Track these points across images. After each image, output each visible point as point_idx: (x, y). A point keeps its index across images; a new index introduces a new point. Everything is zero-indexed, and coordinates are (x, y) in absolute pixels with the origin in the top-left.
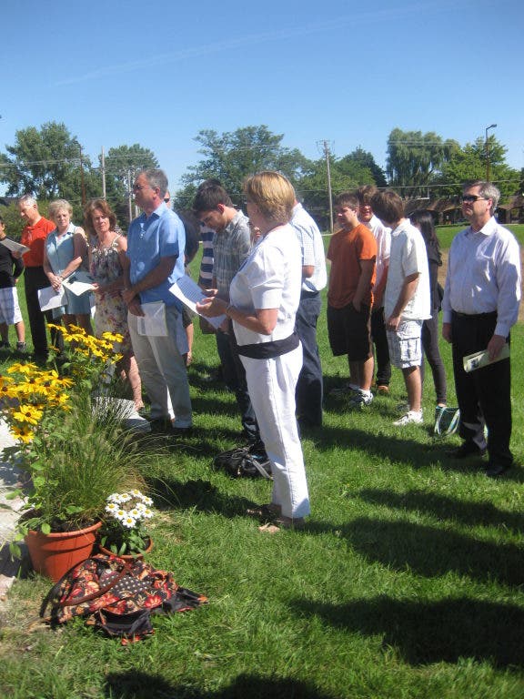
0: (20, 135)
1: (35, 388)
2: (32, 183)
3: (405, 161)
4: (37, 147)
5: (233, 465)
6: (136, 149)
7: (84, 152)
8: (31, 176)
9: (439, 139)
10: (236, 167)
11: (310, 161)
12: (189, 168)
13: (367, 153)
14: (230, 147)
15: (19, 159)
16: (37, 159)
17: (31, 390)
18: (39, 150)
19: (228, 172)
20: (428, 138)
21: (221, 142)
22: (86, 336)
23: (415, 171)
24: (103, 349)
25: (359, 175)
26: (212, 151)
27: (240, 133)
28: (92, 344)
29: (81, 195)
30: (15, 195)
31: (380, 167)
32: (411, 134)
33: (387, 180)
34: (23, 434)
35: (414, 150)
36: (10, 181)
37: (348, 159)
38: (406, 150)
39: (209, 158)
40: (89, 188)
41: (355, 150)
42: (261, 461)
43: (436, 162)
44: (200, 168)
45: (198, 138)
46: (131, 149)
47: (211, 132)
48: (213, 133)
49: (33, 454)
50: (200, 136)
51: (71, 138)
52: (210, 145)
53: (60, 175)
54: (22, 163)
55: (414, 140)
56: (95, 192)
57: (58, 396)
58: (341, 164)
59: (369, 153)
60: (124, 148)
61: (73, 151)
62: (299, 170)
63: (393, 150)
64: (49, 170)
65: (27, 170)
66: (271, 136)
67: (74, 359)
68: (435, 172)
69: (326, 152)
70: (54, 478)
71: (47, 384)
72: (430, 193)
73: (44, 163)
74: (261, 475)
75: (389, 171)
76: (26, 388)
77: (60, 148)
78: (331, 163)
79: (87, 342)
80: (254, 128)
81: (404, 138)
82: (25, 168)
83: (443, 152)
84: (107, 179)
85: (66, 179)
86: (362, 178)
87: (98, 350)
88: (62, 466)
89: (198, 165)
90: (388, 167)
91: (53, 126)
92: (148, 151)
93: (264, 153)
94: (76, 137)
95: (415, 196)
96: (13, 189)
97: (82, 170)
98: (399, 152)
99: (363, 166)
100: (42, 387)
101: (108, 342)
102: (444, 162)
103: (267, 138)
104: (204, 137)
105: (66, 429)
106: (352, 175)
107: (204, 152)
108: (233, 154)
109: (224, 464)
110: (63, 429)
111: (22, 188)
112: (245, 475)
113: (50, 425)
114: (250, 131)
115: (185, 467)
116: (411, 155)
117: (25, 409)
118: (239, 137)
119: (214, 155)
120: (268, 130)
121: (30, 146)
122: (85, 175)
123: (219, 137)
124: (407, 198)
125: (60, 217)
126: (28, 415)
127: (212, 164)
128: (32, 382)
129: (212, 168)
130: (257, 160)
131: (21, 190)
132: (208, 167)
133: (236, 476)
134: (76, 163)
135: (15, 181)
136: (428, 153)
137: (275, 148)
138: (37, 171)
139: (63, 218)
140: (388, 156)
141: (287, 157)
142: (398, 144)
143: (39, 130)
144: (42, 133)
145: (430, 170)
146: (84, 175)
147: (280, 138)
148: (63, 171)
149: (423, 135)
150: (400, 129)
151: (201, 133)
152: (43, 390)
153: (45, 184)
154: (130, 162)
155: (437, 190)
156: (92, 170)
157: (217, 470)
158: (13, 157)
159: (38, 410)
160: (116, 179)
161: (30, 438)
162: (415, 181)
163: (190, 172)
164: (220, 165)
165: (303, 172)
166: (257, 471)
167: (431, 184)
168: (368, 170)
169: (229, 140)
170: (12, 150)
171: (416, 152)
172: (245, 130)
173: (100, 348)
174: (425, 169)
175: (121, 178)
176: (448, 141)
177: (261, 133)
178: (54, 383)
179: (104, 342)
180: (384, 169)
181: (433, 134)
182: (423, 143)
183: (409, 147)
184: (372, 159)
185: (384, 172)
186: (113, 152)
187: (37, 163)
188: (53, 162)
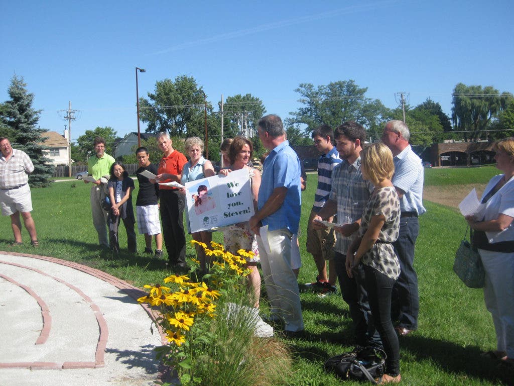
0: (159, 85)
1: (188, 299)
2: (166, 123)
3: (467, 109)
4: (172, 95)
5: (343, 368)
6: (248, 97)
7: (207, 100)
8: (166, 117)
9: (496, 91)
10: (329, 113)
11: (388, 109)
12: (290, 113)
13: (435, 103)
14: (323, 97)
15: (157, 104)
16: (171, 104)
17: (185, 300)
18: (172, 97)
19: (322, 117)
20: (487, 91)
21: (317, 93)
22: (225, 252)
23: (475, 118)
24: (238, 263)
25: (429, 121)
26: (309, 100)
27: (331, 86)
28: (230, 258)
29: (204, 133)
30: (152, 132)
31: (446, 115)
32: (473, 88)
33: (452, 126)
34: (175, 337)
35: (475, 101)
36: (149, 120)
37: (420, 108)
38: (468, 101)
39: (306, 106)
40: (210, 128)
41: (425, 101)
42: (367, 367)
43: (493, 111)
44: (299, 114)
45: (298, 90)
46: (244, 98)
47: (309, 85)
48: (310, 86)
49: (182, 354)
50: (300, 88)
51: (198, 88)
52: (308, 96)
53: (188, 117)
54: (159, 106)
55: (475, 93)
56: (215, 131)
57: (206, 306)
58: (414, 111)
59: (437, 104)
60: (238, 97)
61: (199, 98)
62: (379, 117)
63: (457, 101)
64: (179, 113)
65: (163, 113)
66: (357, 89)
67: (213, 271)
68: (493, 120)
69: (402, 102)
70: (198, 376)
71: (199, 295)
72: (489, 136)
73: (176, 107)
74: (367, 379)
75: (454, 118)
76: (181, 298)
77: (189, 95)
78: (406, 111)
79: (226, 257)
80: (344, 82)
81: (467, 91)
82: (161, 111)
83: (500, 102)
84: (224, 121)
85: (192, 121)
86: (431, 123)
87: (234, 264)
88: (205, 366)
89: (298, 111)
90: (453, 115)
91: (185, 79)
92: (257, 100)
93: (352, 102)
94: (202, 88)
95: (475, 138)
96: (151, 127)
97: (206, 113)
98: (463, 103)
99: (432, 113)
100: (195, 297)
101: (242, 257)
102: (501, 111)
103: (354, 90)
104: (303, 89)
105: (211, 335)
106: (423, 121)
107: (303, 101)
108: (326, 103)
109: (335, 367)
110: (209, 334)
111: (158, 126)
112: (353, 378)
113: (199, 330)
114: (341, 85)
115: (300, 367)
116: (473, 105)
117: (179, 315)
118: (331, 89)
119: (310, 103)
120: (355, 84)
121: (166, 94)
122: (208, 117)
123: (315, 89)
124: (469, 141)
125: (193, 151)
126: (182, 321)
127: (309, 110)
128: (186, 292)
129: (309, 114)
130: (345, 109)
131: (157, 128)
132: (306, 113)
133: (344, 378)
134: (202, 108)
135: (153, 120)
136: (488, 103)
137: (360, 98)
138: (171, 113)
139: (196, 152)
140: (453, 106)
141: (370, 106)
142: (462, 96)
143: (174, 81)
144: (176, 84)
145: (488, 117)
146: (206, 117)
147: (365, 90)
148: (191, 114)
149: (483, 88)
150: (463, 83)
151: (301, 86)
152: (195, 300)
153: (176, 123)
154: (243, 108)
155: (495, 134)
156: (212, 114)
157: (328, 372)
158: (152, 102)
159: (190, 317)
160: (232, 121)
161: (181, 341)
162: (476, 126)
163: (291, 117)
164: (316, 111)
165: (383, 118)
166: (364, 374)
167: (489, 128)
168: (436, 117)
169: (323, 92)
170: (152, 97)
171: (477, 103)
172: (336, 84)
173: (236, 263)
174: (484, 116)
175: (235, 120)
176: (504, 93)
177: (349, 86)
178: (204, 294)
179: (239, 257)
180: (450, 116)
181: (492, 88)
182: (483, 95)
183: (471, 99)
184: (440, 108)
185: (450, 119)
186: (230, 100)
187: (171, 107)
188: (183, 106)
